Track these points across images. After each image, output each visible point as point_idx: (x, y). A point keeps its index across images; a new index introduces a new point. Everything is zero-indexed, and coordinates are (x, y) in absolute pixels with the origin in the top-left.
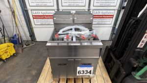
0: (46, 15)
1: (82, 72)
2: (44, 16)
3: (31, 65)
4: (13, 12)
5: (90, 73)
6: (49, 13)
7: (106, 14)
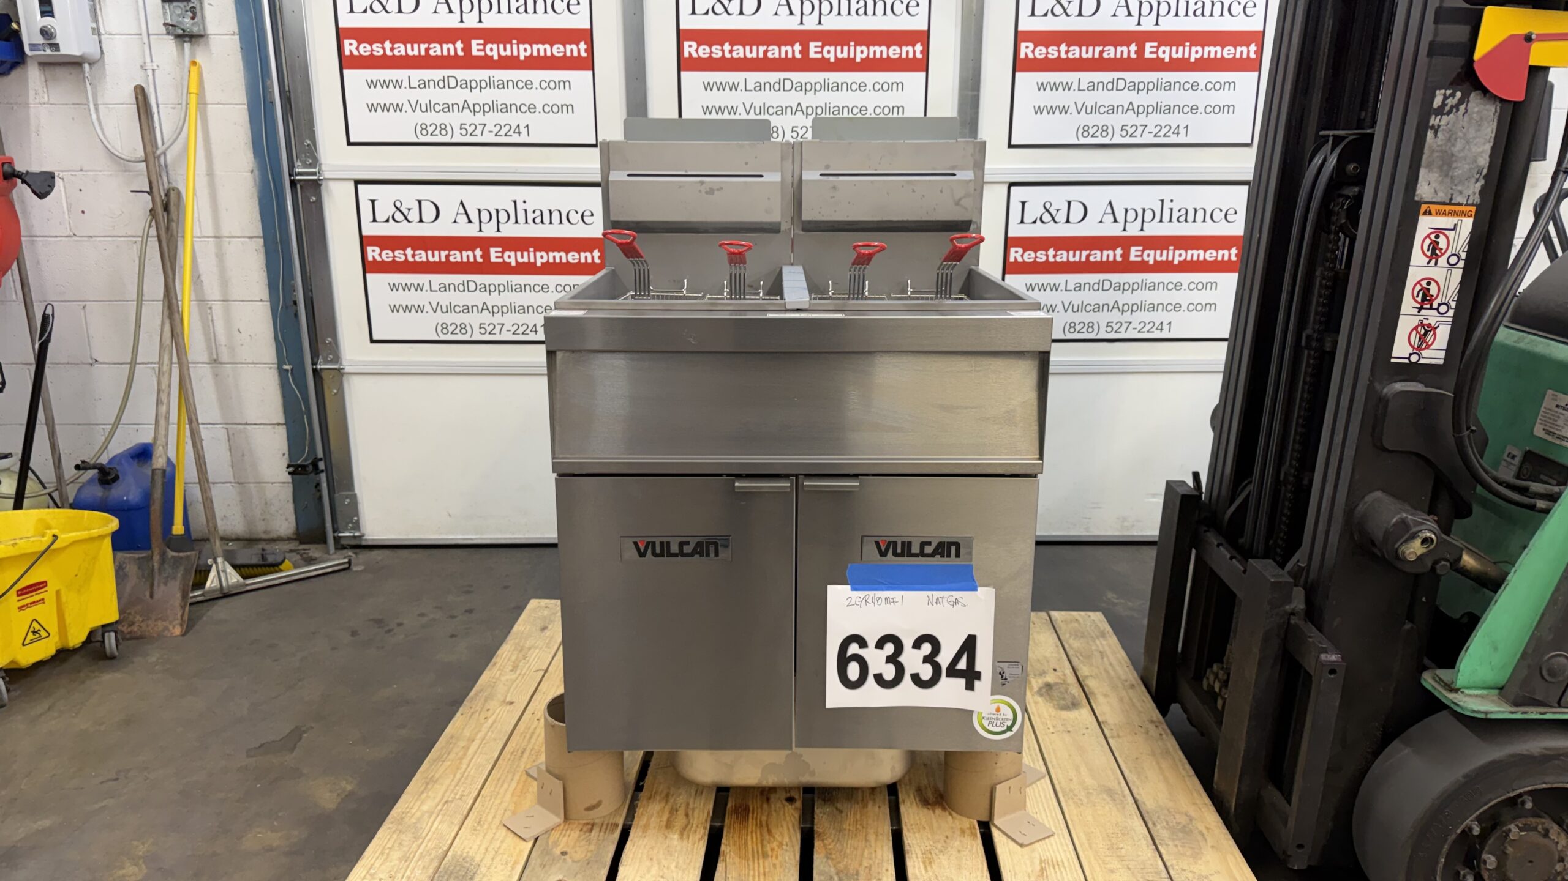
0: (510, 230)
1: (877, 660)
2: (485, 243)
3: (296, 735)
4: (165, 207)
5: (971, 676)
6: (541, 218)
7: (1153, 229)
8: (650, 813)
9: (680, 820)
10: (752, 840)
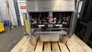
4: (8, 5)
8: (38, 44)
9: (41, 44)
10: (47, 46)
